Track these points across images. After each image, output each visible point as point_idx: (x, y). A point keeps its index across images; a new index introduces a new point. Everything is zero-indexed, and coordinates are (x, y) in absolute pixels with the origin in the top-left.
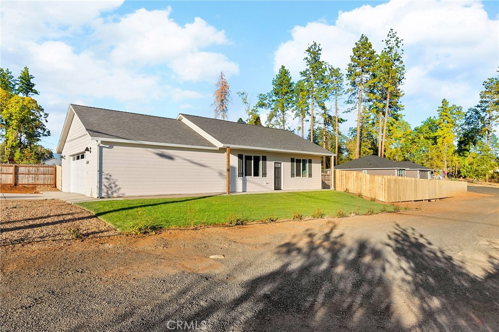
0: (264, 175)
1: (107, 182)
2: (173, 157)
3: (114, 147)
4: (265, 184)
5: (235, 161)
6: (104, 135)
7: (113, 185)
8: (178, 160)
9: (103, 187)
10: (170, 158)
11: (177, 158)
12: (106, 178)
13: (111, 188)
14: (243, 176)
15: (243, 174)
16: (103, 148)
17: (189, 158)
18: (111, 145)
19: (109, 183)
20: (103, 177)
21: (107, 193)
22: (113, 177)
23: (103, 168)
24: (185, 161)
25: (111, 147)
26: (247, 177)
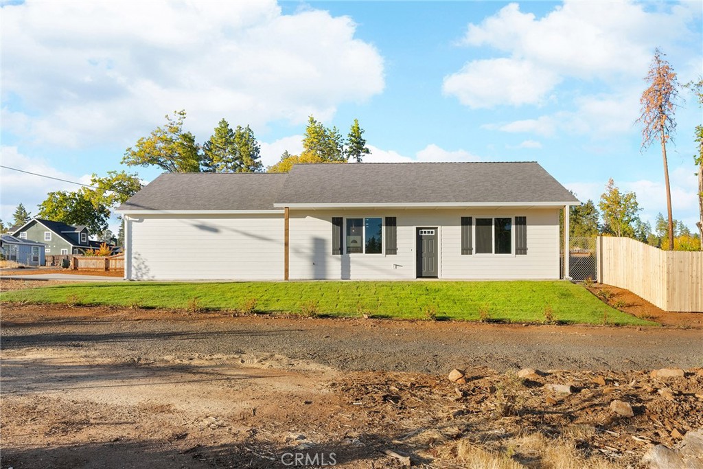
0: (392, 250)
1: (136, 262)
2: (217, 228)
3: (145, 220)
4: (392, 267)
5: (325, 229)
6: (136, 207)
7: (143, 266)
8: (225, 232)
9: (133, 269)
10: (214, 230)
11: (224, 230)
12: (135, 258)
13: (140, 269)
14: (342, 253)
15: (341, 249)
16: (133, 223)
17: (240, 229)
18: (141, 218)
19: (138, 263)
20: (133, 256)
21: (137, 275)
22: (143, 256)
23: (133, 246)
24: (235, 233)
25: (141, 221)
26: (351, 255)
